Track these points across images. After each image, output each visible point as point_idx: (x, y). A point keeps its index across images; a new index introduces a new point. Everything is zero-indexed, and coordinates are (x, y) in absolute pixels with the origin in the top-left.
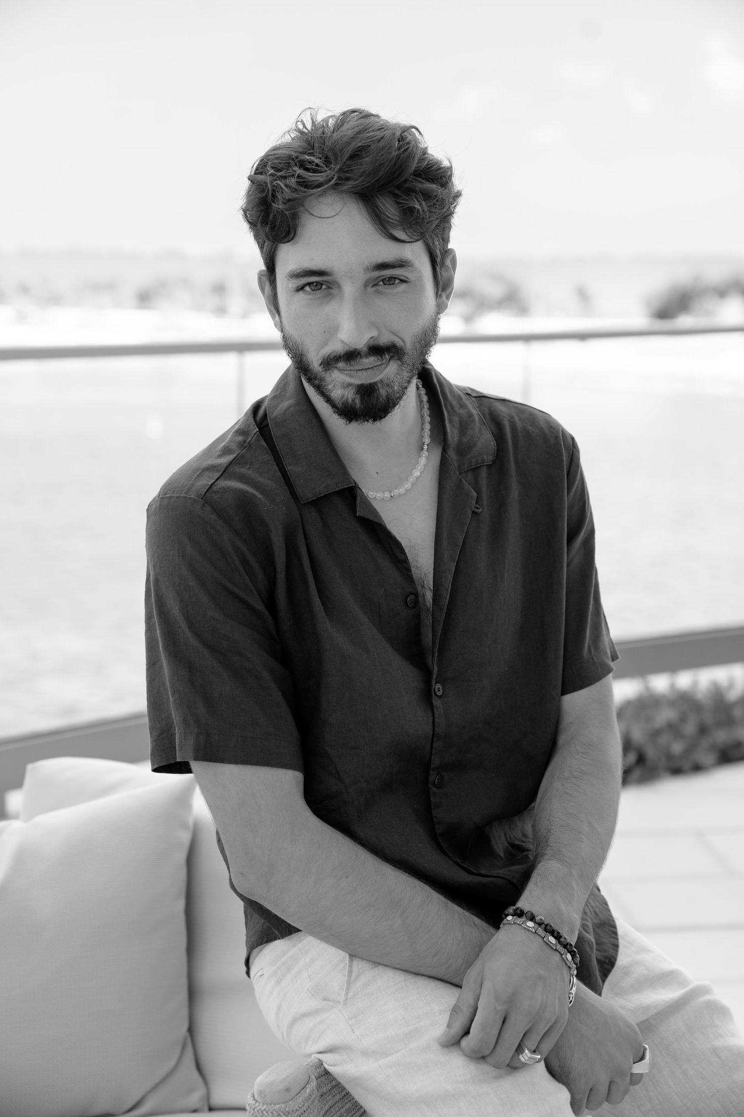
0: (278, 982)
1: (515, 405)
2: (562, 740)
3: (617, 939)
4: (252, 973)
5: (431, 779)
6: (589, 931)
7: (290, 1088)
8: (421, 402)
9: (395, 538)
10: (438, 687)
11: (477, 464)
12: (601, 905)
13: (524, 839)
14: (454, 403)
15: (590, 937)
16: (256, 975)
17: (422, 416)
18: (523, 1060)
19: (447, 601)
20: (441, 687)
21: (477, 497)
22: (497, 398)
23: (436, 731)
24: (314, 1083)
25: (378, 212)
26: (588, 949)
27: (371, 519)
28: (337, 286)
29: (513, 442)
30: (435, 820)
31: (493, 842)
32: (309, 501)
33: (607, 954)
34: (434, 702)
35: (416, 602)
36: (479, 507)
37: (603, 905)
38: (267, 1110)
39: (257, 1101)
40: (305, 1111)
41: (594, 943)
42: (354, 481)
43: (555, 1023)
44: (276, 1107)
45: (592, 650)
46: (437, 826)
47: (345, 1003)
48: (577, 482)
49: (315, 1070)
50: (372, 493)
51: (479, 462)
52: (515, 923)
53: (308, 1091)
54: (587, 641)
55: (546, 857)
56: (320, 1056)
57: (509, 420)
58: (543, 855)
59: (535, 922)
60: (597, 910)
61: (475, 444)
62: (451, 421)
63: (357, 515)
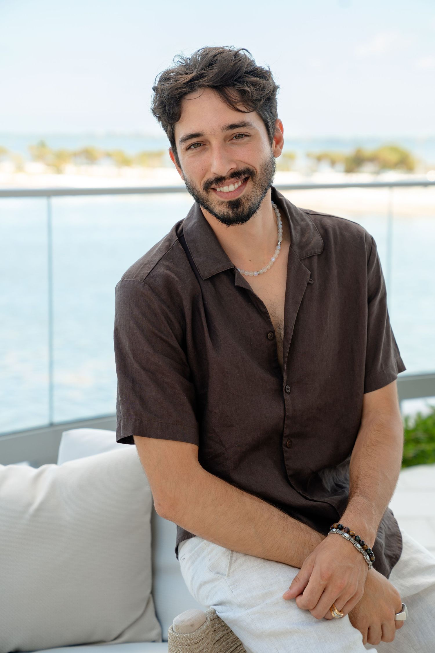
0: (193, 563)
1: (337, 218)
2: (365, 422)
3: (401, 544)
4: (180, 556)
5: (284, 442)
6: (381, 538)
7: (193, 625)
8: (277, 217)
9: (259, 299)
10: (288, 387)
11: (311, 254)
12: (393, 523)
13: (345, 482)
14: (298, 218)
15: (381, 541)
16: (182, 557)
17: (277, 225)
18: (333, 615)
19: (291, 336)
20: (290, 388)
21: (311, 274)
22: (326, 215)
23: (287, 414)
24: (209, 623)
25: (227, 96)
26: (380, 548)
27: (244, 287)
28: (208, 143)
29: (334, 241)
30: (286, 467)
31: (324, 482)
32: (207, 278)
33: (395, 553)
34: (285, 397)
35: (274, 337)
36: (312, 280)
37: (395, 524)
38: (179, 637)
39: (174, 632)
40: (202, 639)
41: (384, 545)
42: (234, 265)
43: (355, 595)
44: (185, 635)
45: (383, 366)
46: (288, 471)
47: (228, 576)
48: (374, 265)
49: (210, 615)
50: (246, 273)
51: (312, 253)
52: (337, 533)
53: (205, 627)
54: (380, 361)
55: (356, 494)
56: (215, 608)
57: (332, 228)
58: (355, 493)
59: (349, 534)
60: (390, 527)
61: (310, 242)
62: (295, 229)
63: (236, 285)
